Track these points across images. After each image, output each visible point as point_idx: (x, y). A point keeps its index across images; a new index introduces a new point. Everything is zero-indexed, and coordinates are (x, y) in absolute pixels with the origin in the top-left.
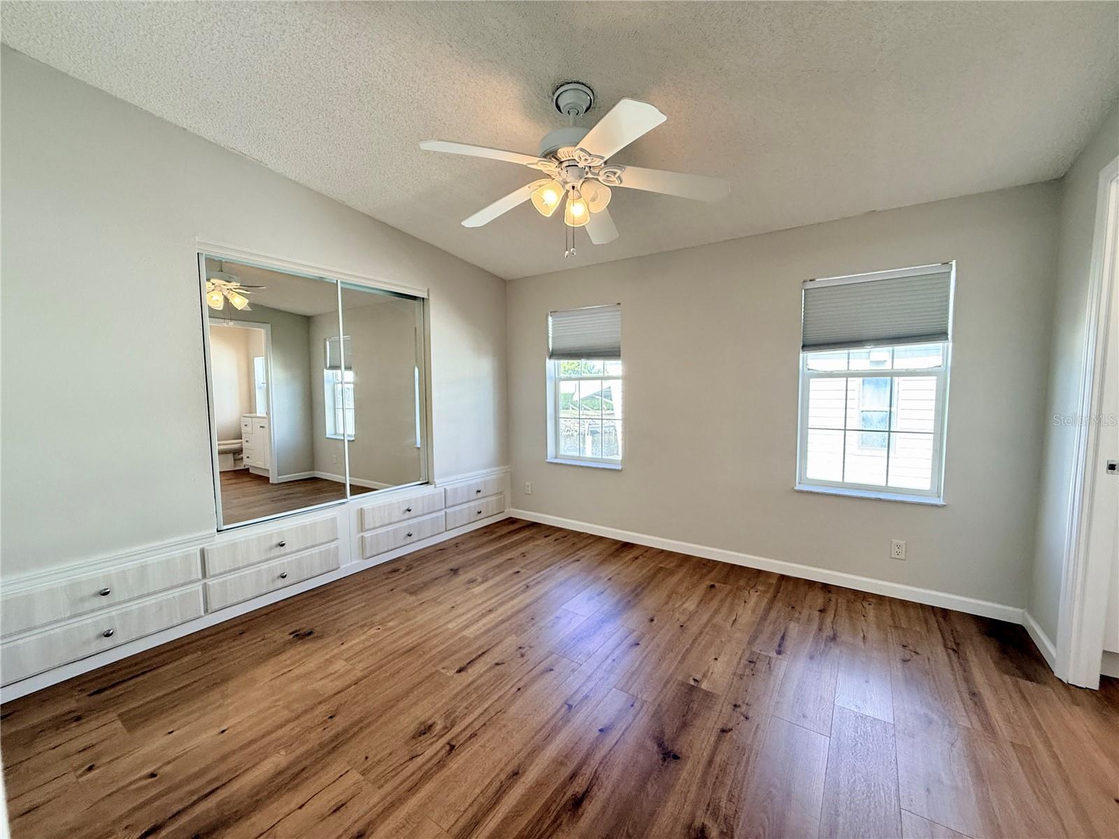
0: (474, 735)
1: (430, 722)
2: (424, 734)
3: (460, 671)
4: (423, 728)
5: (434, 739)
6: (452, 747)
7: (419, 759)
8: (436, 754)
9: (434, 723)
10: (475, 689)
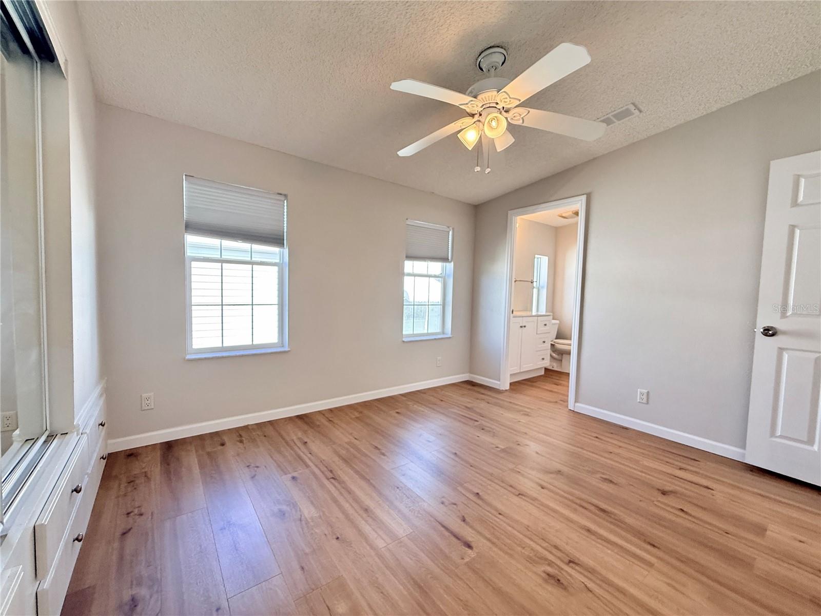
0: (556, 547)
1: (544, 575)
2: (559, 580)
3: (469, 546)
4: (553, 581)
5: (564, 573)
6: (570, 562)
7: (589, 585)
8: (581, 573)
9: (544, 572)
10: (498, 540)
